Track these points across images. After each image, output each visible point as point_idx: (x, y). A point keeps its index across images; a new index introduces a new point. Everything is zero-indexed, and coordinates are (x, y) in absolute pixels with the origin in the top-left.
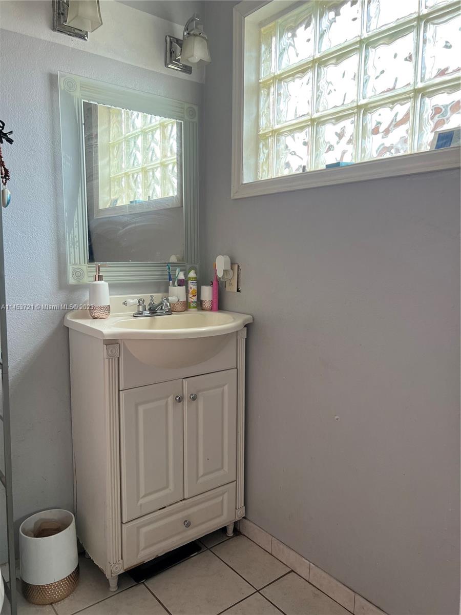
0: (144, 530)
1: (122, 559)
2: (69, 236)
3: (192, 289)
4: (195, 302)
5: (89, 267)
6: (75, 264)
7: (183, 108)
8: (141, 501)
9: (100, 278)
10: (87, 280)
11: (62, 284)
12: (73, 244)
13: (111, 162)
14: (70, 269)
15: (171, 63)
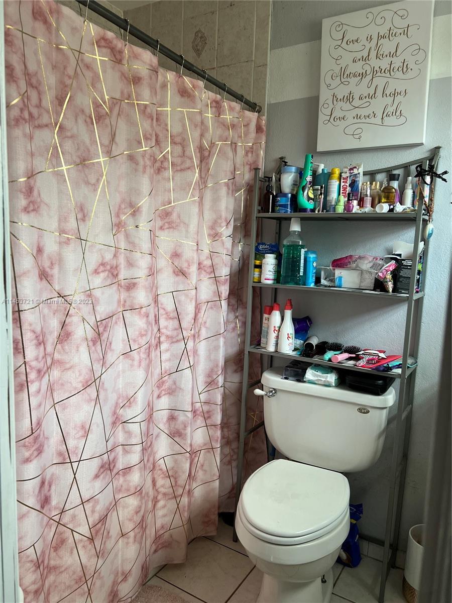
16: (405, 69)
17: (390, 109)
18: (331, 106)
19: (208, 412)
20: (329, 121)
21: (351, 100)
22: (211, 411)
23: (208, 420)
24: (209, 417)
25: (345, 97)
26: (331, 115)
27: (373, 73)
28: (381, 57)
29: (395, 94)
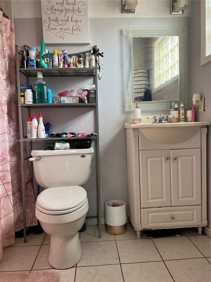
0: (151, 214)
1: (141, 223)
2: (126, 92)
3: (182, 112)
4: (183, 118)
5: (134, 104)
6: (129, 103)
7: (179, 30)
8: (149, 201)
9: (137, 107)
10: (133, 109)
11: (124, 112)
12: (128, 95)
13: (160, 68)
14: (127, 105)
15: (173, 11)
16: (79, 11)
17: (75, 28)
18: (48, 23)
19: (3, 176)
20: (48, 29)
21: (57, 21)
22: (5, 175)
23: (4, 180)
24: (4, 179)
25: (55, 20)
26: (49, 27)
27: (66, 10)
28: (69, 4)
29: (76, 21)
